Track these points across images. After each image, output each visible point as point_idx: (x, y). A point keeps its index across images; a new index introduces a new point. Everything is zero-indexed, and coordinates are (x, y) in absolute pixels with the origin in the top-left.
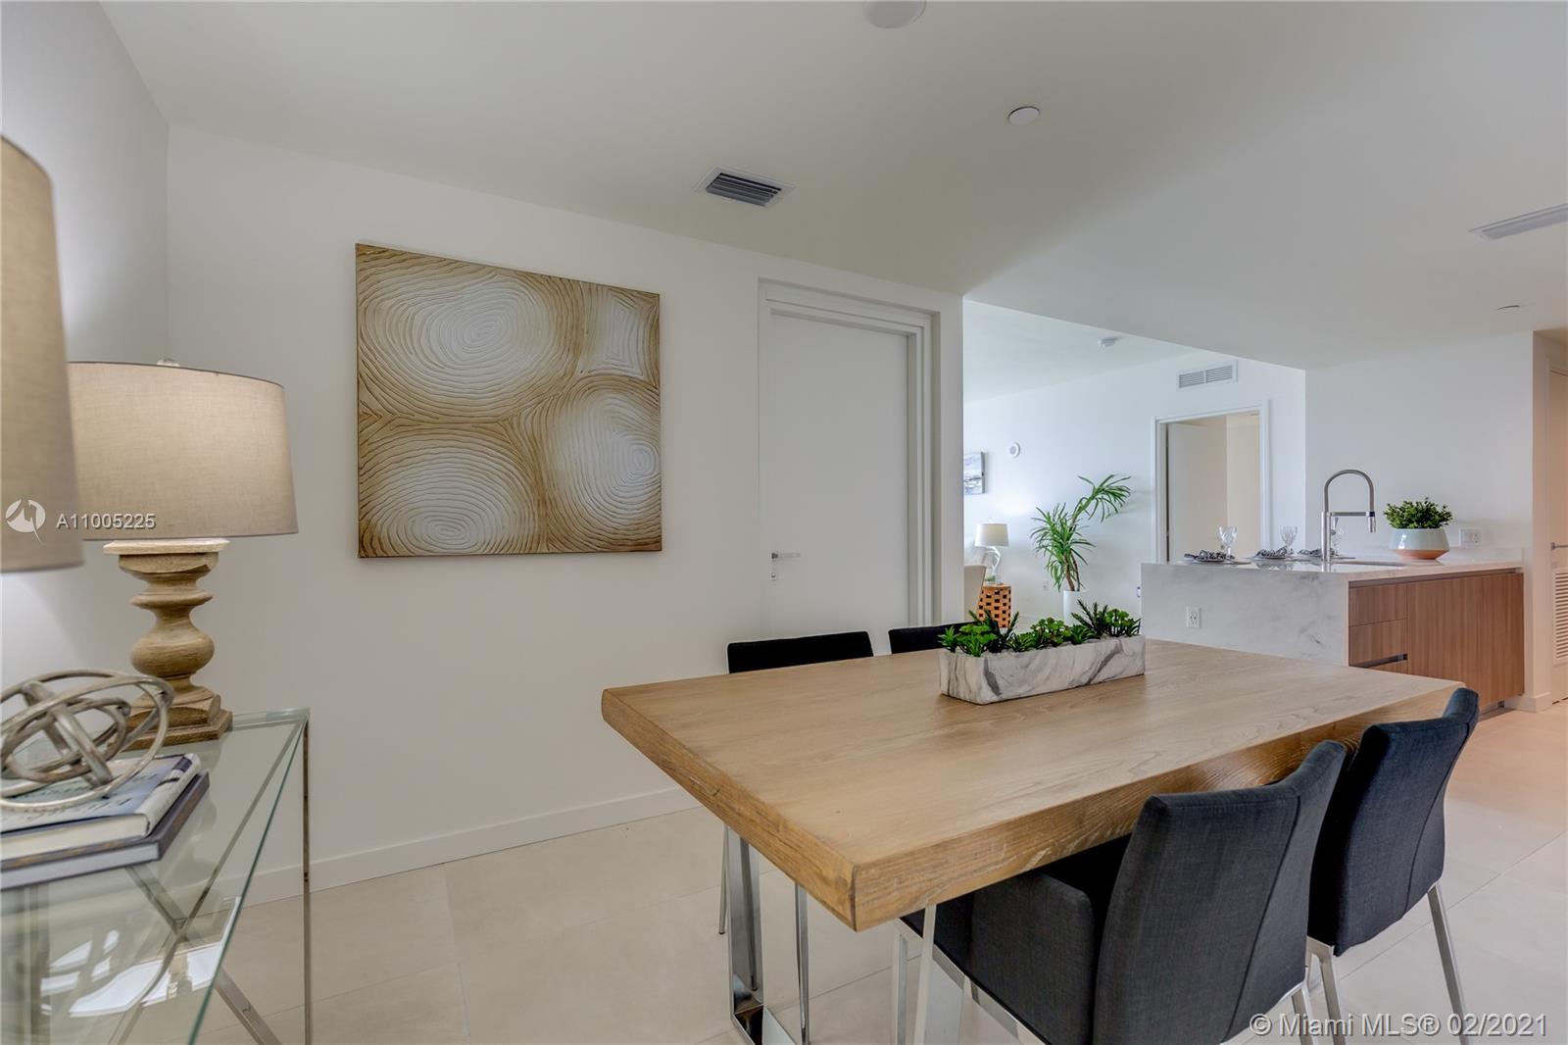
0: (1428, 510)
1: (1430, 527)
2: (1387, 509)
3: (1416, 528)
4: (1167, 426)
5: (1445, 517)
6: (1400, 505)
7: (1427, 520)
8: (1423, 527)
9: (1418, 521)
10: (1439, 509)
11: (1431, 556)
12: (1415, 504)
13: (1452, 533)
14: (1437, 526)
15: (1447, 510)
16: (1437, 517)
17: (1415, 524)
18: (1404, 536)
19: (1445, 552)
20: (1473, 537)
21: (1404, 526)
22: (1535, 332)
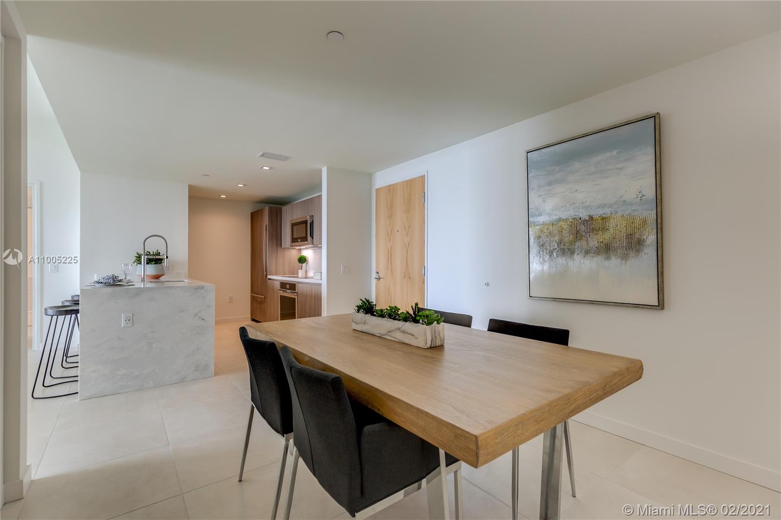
1: (158, 264)
11: (157, 278)
13: (164, 267)
14: (160, 264)
18: (150, 268)
19: (163, 275)
21: (150, 264)
22: (189, 185)
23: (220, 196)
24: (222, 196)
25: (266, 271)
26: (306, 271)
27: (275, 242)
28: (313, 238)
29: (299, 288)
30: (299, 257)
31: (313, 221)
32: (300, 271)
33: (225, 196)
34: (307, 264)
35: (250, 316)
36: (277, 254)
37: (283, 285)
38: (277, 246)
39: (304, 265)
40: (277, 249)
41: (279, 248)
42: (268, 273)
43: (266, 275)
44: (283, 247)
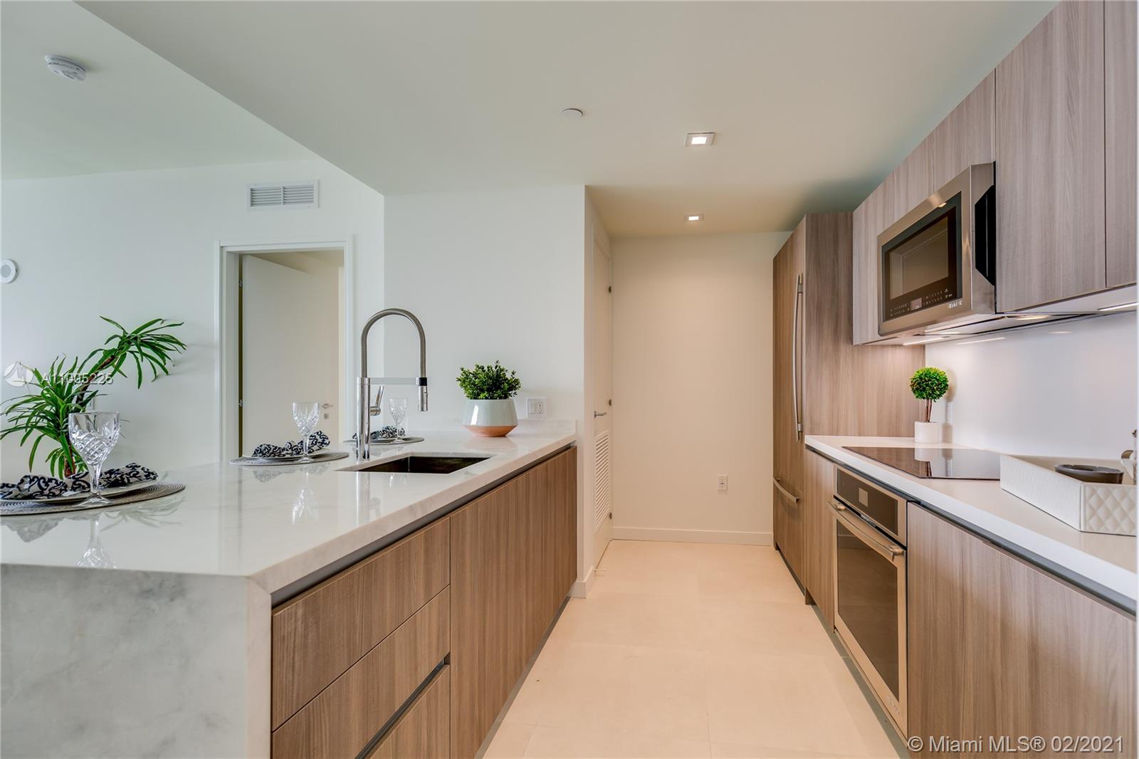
0: (498, 376)
1: (501, 398)
2: (459, 374)
3: (486, 398)
4: (241, 257)
5: (514, 385)
6: (473, 369)
7: (498, 388)
8: (492, 398)
9: (489, 390)
10: (508, 376)
11: (501, 433)
12: (486, 369)
13: (519, 402)
14: (506, 397)
15: (516, 377)
16: (506, 385)
17: (486, 394)
18: (476, 409)
19: (513, 427)
20: (537, 407)
21: (476, 397)
22: (586, 186)
23: (686, 218)
24: (691, 218)
25: (801, 421)
26: (947, 430)
27: (827, 329)
28: (992, 279)
29: (914, 522)
30: (915, 374)
31: (991, 193)
32: (920, 426)
33: (696, 218)
34: (949, 399)
35: (772, 533)
36: (837, 363)
37: (849, 483)
38: (836, 340)
39: (938, 405)
40: (836, 350)
41: (843, 347)
42: (806, 429)
43: (801, 433)
44: (857, 341)
